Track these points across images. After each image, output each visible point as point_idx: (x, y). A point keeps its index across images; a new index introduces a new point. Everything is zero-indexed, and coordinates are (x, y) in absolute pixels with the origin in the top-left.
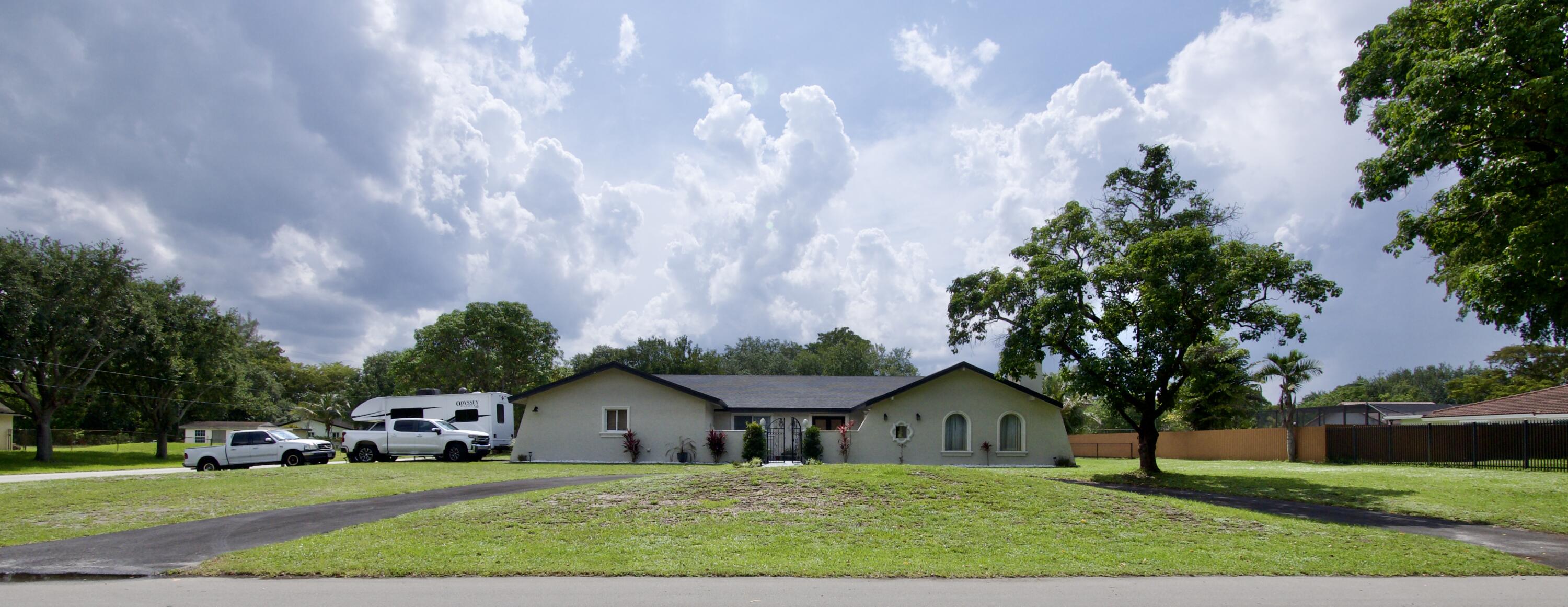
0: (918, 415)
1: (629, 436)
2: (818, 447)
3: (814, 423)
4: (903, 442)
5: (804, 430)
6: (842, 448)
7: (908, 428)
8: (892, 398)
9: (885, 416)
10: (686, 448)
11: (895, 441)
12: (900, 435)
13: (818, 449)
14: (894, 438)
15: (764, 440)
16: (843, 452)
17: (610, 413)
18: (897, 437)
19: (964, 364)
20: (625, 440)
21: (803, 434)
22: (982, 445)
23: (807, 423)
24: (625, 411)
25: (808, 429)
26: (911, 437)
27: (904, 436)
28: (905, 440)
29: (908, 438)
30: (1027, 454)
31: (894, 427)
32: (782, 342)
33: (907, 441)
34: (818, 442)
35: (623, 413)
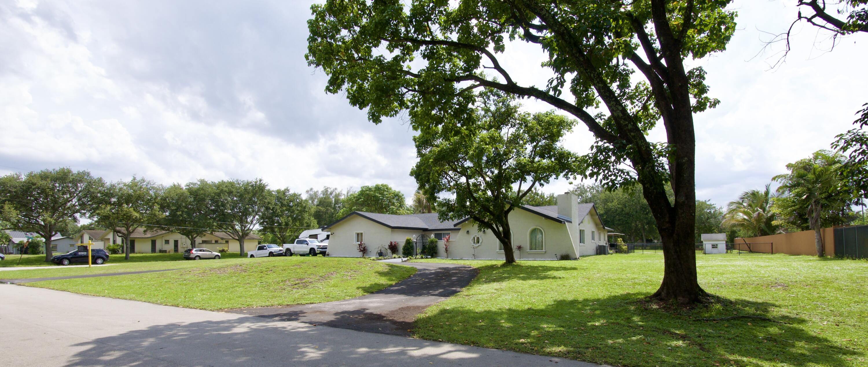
0: (484, 231)
1: (361, 245)
6: (446, 249)
7: (480, 238)
9: (468, 232)
10: (383, 250)
12: (475, 242)
14: (472, 244)
16: (446, 252)
24: (362, 234)
26: (481, 243)
27: (478, 242)
31: (472, 238)
33: (479, 245)
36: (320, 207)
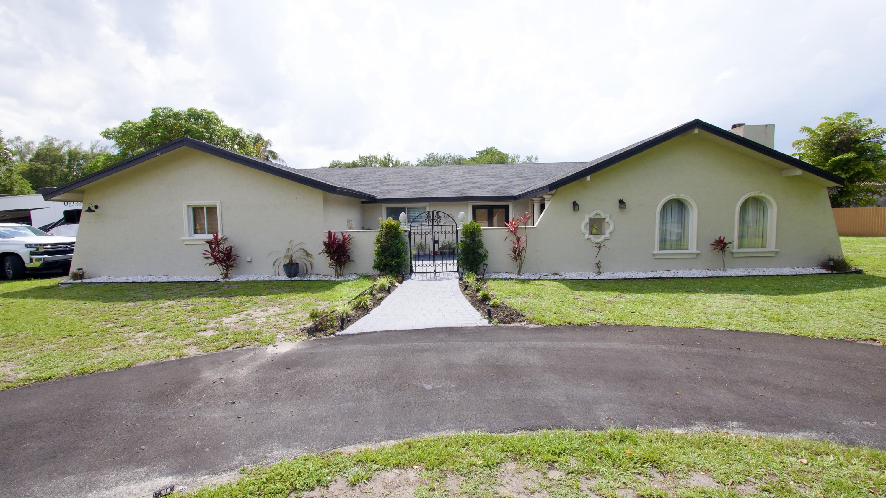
0: (621, 202)
1: (214, 244)
2: (480, 251)
3: (474, 217)
4: (600, 240)
5: (460, 227)
6: (515, 251)
7: (607, 220)
8: (588, 178)
9: (575, 204)
10: (298, 257)
11: (589, 239)
12: (594, 231)
13: (480, 255)
14: (587, 236)
15: (403, 244)
16: (516, 258)
17: (196, 211)
18: (591, 234)
19: (697, 124)
20: (207, 247)
21: (459, 233)
22: (713, 241)
23: (465, 218)
24: (215, 208)
25: (466, 227)
26: (611, 233)
27: (600, 232)
28: (602, 237)
29: (607, 235)
30: (776, 253)
31: (587, 220)
32: (453, 155)
33: (606, 239)
34: (480, 244)
35: (212, 210)
36: (38, 164)
